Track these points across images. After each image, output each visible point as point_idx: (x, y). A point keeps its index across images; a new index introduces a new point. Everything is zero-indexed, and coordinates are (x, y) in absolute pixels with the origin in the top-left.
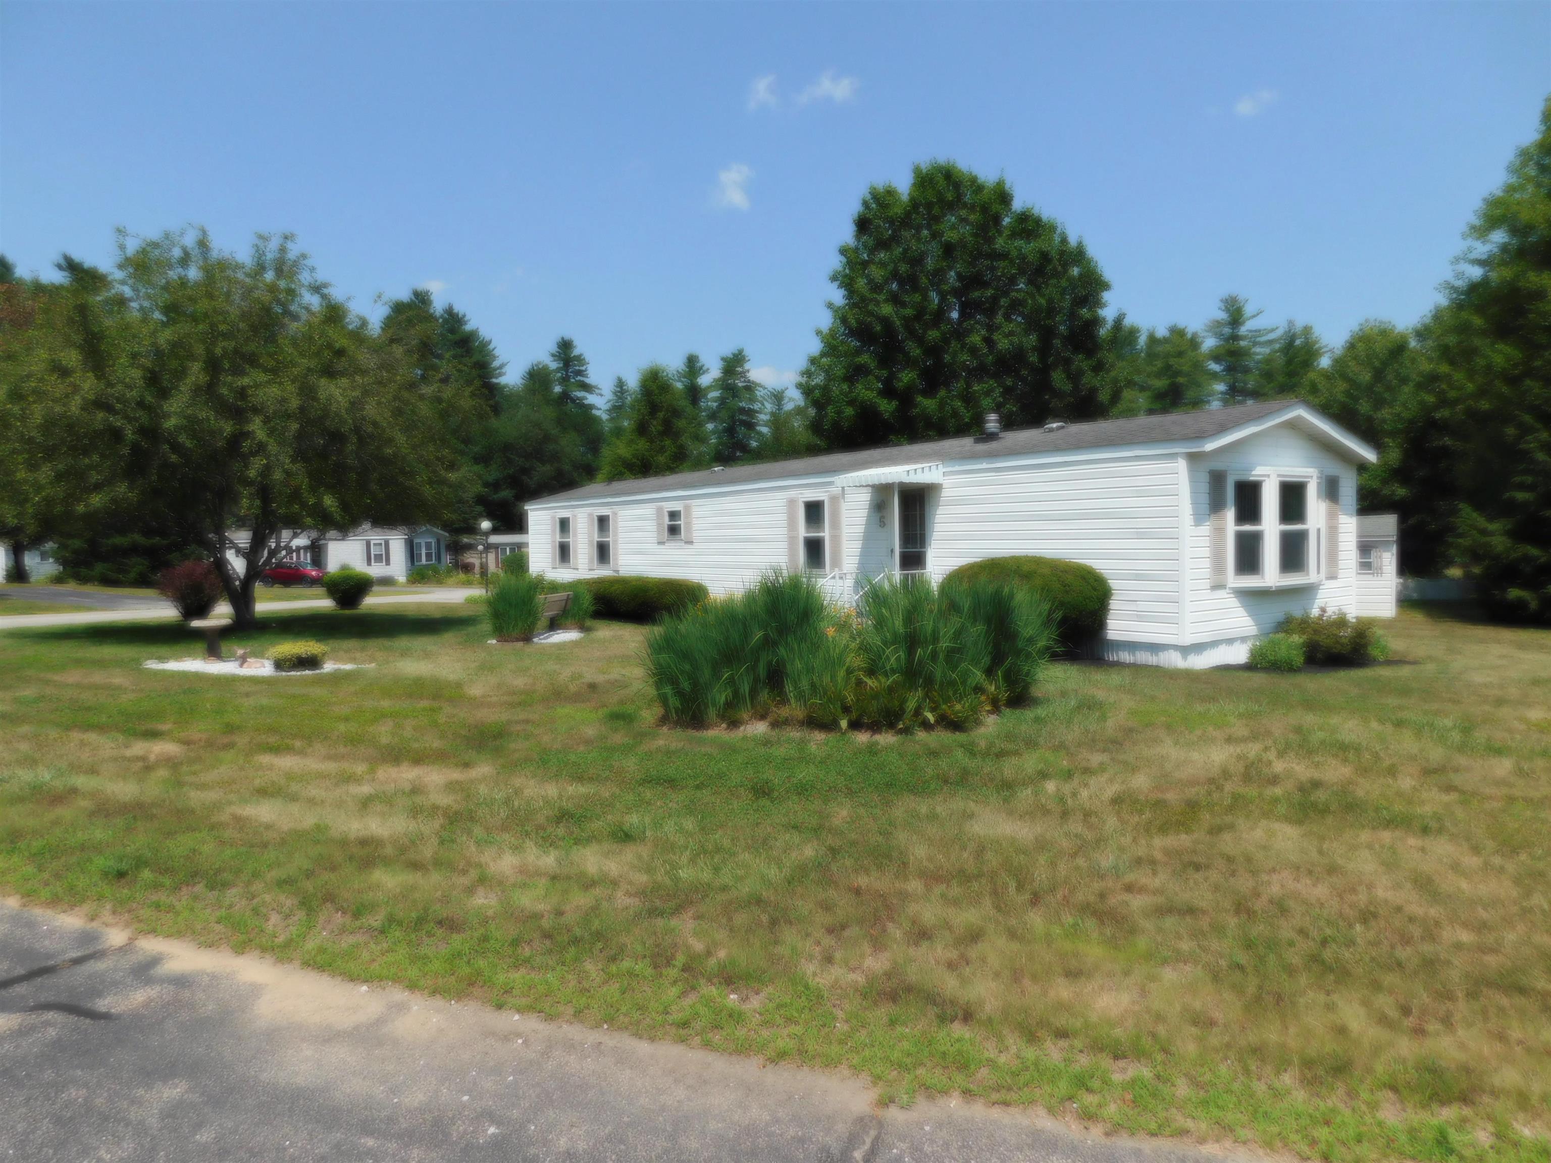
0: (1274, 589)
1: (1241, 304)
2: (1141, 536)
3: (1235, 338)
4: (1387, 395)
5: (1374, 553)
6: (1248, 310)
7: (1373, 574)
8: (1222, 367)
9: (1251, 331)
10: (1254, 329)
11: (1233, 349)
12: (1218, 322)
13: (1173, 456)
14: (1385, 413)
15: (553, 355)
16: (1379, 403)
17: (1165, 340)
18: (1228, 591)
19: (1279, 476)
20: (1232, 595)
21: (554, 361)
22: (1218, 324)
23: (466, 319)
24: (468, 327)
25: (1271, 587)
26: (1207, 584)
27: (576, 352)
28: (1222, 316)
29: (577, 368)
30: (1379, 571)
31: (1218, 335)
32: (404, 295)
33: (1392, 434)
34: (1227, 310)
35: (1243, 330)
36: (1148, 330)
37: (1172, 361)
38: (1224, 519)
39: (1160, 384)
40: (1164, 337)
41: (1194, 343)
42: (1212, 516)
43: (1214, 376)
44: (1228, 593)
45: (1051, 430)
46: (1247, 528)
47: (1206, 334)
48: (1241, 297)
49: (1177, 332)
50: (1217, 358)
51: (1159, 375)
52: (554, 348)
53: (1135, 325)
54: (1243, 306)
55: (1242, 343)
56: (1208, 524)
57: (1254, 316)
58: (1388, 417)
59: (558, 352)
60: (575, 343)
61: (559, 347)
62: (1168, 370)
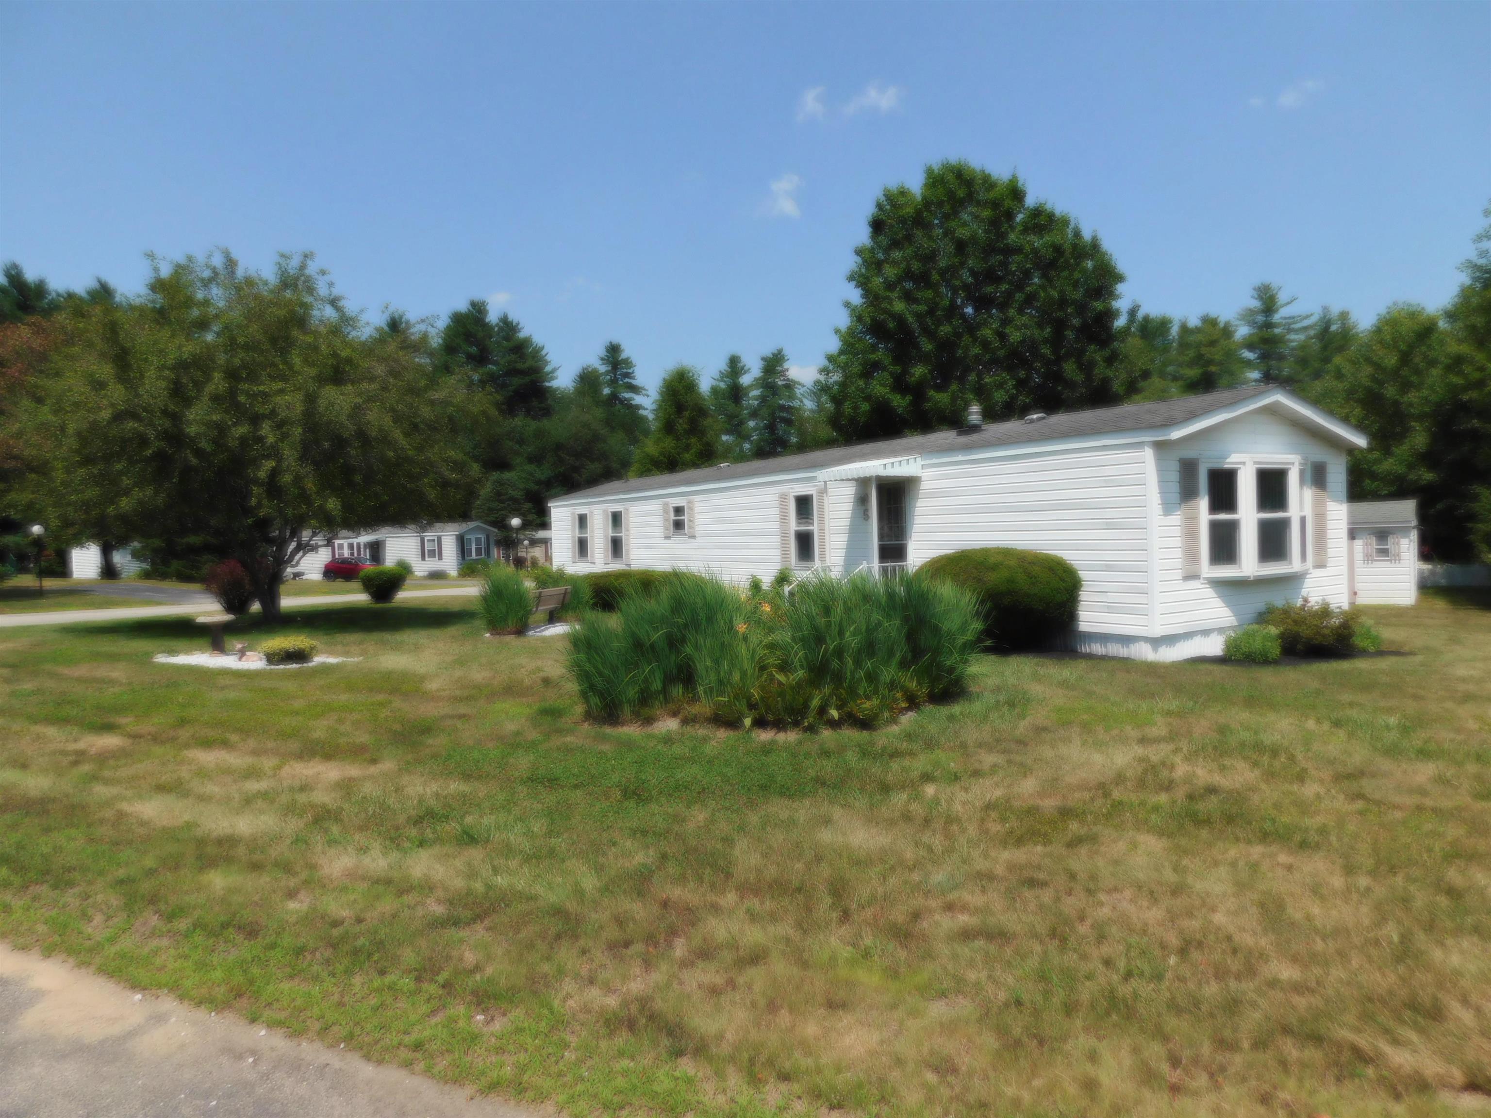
0: (1252, 579)
1: (1274, 292)
2: (1110, 526)
3: (1268, 325)
4: (1414, 379)
5: (1391, 540)
6: (1282, 297)
7: (1391, 560)
8: (1256, 355)
9: (1285, 318)
10: (1287, 316)
11: (1266, 337)
12: (1250, 310)
13: (1140, 445)
14: (1412, 397)
15: (602, 359)
16: (1406, 386)
17: (1198, 330)
18: (1203, 582)
19: (1255, 463)
20: (1207, 586)
21: (603, 364)
22: (1251, 312)
23: (519, 327)
24: (522, 335)
25: (1249, 577)
26: (1179, 574)
27: (623, 356)
28: (1255, 304)
29: (625, 371)
30: (1397, 558)
31: (1252, 323)
32: (462, 306)
33: (1420, 418)
34: (1260, 298)
35: (1277, 318)
36: (1180, 321)
37: (1204, 350)
38: (1197, 508)
39: (1193, 373)
40: (1196, 327)
41: (1227, 332)
42: (1183, 505)
43: (1248, 364)
44: (1202, 584)
45: (1032, 421)
46: (1223, 516)
47: (1238, 322)
48: (1274, 286)
49: (1210, 322)
50: (1250, 347)
51: (1191, 364)
52: (602, 352)
53: (1167, 316)
54: (1277, 294)
55: (1277, 331)
56: (1179, 513)
57: (1288, 303)
58: (1415, 400)
59: (607, 356)
60: (622, 347)
61: (608, 351)
62: (1199, 360)
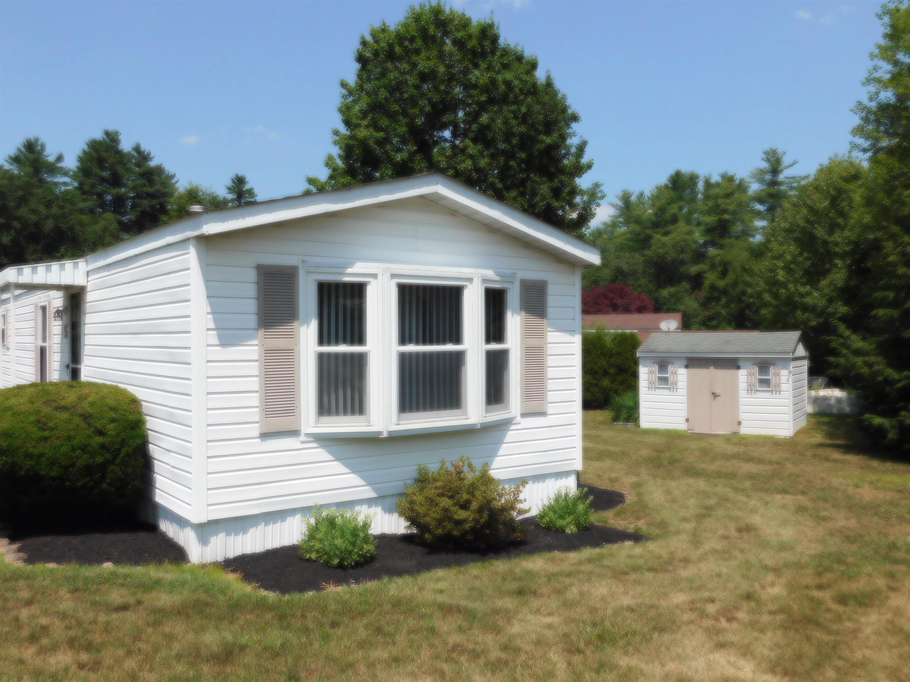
1: (780, 156)
3: (774, 183)
5: (772, 370)
6: (786, 161)
7: (771, 391)
8: (765, 208)
9: (788, 178)
10: (790, 176)
11: (772, 192)
12: (761, 170)
15: (229, 189)
17: (718, 185)
18: (305, 439)
21: (230, 193)
22: (762, 172)
23: (151, 156)
24: (152, 164)
25: (380, 433)
27: (247, 187)
28: (765, 165)
29: (248, 200)
30: (777, 389)
31: (761, 181)
32: (98, 135)
34: (768, 160)
35: (781, 177)
36: (705, 177)
37: (720, 201)
38: (293, 336)
39: (711, 219)
40: (717, 182)
41: (742, 187)
42: (261, 332)
43: (758, 214)
44: (303, 442)
46: (340, 349)
47: (751, 180)
48: (780, 151)
49: (729, 179)
50: (761, 201)
51: (709, 212)
52: (229, 183)
53: (695, 172)
54: (782, 157)
55: (783, 188)
56: (256, 342)
57: (790, 166)
59: (233, 186)
60: (247, 180)
61: (233, 182)
62: (717, 209)
